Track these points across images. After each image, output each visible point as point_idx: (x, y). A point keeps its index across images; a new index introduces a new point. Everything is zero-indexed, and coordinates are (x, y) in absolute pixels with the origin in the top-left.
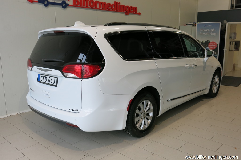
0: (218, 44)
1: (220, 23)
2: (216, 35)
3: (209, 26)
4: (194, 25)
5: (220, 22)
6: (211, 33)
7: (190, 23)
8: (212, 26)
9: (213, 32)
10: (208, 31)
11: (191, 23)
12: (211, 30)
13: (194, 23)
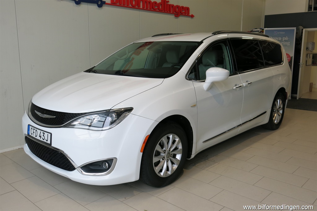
0: (292, 57)
1: (294, 30)
2: (289, 44)
3: (281, 33)
4: (261, 32)
5: (295, 28)
6: (283, 41)
7: (255, 29)
8: (284, 33)
9: (285, 41)
10: (279, 39)
11: (257, 29)
12: (283, 38)
13: (261, 29)
